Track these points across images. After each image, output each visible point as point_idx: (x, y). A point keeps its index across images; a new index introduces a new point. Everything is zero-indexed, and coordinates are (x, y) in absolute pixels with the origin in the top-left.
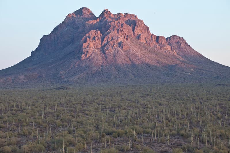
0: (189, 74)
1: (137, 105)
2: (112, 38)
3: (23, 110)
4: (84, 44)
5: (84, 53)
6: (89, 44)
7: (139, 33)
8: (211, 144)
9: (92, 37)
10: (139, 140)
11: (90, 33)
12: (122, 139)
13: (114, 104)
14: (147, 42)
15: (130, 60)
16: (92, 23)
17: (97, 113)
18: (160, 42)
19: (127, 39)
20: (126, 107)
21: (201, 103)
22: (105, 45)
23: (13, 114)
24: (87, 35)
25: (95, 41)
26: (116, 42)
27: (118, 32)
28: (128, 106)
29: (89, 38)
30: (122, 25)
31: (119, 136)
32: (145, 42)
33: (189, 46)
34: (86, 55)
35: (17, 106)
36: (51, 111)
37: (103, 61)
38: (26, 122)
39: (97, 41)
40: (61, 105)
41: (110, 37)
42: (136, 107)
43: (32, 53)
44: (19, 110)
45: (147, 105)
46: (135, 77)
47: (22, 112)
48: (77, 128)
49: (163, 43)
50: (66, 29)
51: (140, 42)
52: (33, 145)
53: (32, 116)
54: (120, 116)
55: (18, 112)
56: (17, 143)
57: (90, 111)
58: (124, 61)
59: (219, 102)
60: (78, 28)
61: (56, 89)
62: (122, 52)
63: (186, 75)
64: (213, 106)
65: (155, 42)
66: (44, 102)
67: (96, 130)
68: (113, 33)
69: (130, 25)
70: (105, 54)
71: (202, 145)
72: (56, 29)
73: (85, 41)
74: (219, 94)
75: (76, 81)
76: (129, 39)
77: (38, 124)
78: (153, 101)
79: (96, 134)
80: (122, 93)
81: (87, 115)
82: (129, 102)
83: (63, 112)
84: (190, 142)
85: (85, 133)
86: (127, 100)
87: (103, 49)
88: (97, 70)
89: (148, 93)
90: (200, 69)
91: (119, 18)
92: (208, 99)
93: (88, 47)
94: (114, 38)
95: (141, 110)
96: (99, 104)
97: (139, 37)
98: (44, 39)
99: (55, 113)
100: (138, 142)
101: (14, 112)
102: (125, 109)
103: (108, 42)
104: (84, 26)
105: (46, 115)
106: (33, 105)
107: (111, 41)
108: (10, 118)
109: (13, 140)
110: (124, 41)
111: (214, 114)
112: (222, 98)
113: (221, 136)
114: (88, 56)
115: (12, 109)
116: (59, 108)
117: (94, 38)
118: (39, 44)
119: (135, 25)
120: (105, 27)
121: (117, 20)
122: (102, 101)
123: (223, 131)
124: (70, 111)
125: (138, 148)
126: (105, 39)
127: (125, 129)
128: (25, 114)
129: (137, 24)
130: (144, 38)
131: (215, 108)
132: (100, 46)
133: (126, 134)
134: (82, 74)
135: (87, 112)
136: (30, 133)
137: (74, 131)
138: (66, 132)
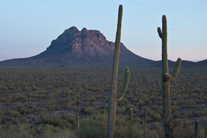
0: (125, 61)
1: (101, 76)
2: (87, 42)
3: (45, 77)
4: (73, 45)
5: (73, 49)
6: (76, 45)
7: (101, 40)
8: (140, 96)
9: (77, 41)
10: (105, 93)
11: (76, 39)
12: (96, 93)
13: (90, 75)
14: (104, 44)
15: (96, 53)
16: (78, 34)
17: (82, 80)
18: (111, 44)
19: (95, 43)
20: (96, 77)
21: (132, 76)
22: (84, 45)
23: (41, 79)
24: (75, 40)
25: (79, 43)
26: (89, 44)
27: (90, 39)
28: (97, 77)
29: (76, 42)
30: (92, 36)
31: (94, 91)
32: (103, 44)
33: (125, 47)
34: (74, 50)
35: (42, 75)
36: (59, 78)
37: (82, 53)
38: (48, 83)
39: (80, 43)
40: (64, 75)
41: (86, 42)
42: (101, 77)
43: (47, 48)
44: (43, 77)
45: (106, 76)
46: (98, 62)
47: (45, 78)
48: (74, 87)
49: (112, 45)
50: (64, 37)
51: (101, 45)
52: (54, 94)
53: (50, 80)
54: (93, 81)
55: (43, 78)
56: (46, 93)
57: (78, 78)
58: (93, 54)
59: (141, 75)
60: (70, 36)
61: (59, 67)
62: (92, 49)
63: (123, 61)
64: (138, 77)
65: (108, 45)
66: (55, 73)
67: (83, 88)
68: (87, 40)
69: (96, 36)
70: (83, 50)
71: (136, 96)
72: (59, 37)
73: (74, 43)
74: (140, 72)
75: (69, 63)
76: (95, 42)
77: (54, 84)
78: (109, 74)
79: (83, 90)
80: (93, 70)
81: (77, 80)
82: (97, 74)
83: (65, 78)
84: (130, 95)
85: (78, 89)
86: (96, 73)
87: (82, 48)
88: (79, 58)
89: (106, 70)
90: (130, 59)
91: (91, 32)
92: (135, 74)
93: (75, 46)
94: (88, 42)
95: (104, 78)
96: (82, 75)
97: (100, 42)
98: (53, 42)
99: (61, 79)
100: (104, 94)
101: (41, 78)
102: (95, 78)
103: (85, 44)
104: (73, 36)
105: (57, 80)
106: (50, 75)
107: (87, 43)
108: (40, 81)
109: (44, 91)
110: (93, 43)
111: (139, 81)
112: (142, 74)
113: (144, 92)
114: (75, 51)
115: (40, 76)
116: (63, 77)
117: (78, 42)
118: (51, 44)
119: (99, 36)
120: (84, 36)
121: (90, 33)
122: (83, 73)
123: (145, 89)
124: (69, 78)
125: (105, 97)
126: (84, 42)
127: (98, 88)
128: (47, 79)
129: (100, 36)
130: (103, 42)
131: (139, 78)
132: (81, 46)
133: (98, 90)
134: (72, 60)
135: (77, 79)
136: (51, 89)
137: (72, 88)
138: (69, 88)
